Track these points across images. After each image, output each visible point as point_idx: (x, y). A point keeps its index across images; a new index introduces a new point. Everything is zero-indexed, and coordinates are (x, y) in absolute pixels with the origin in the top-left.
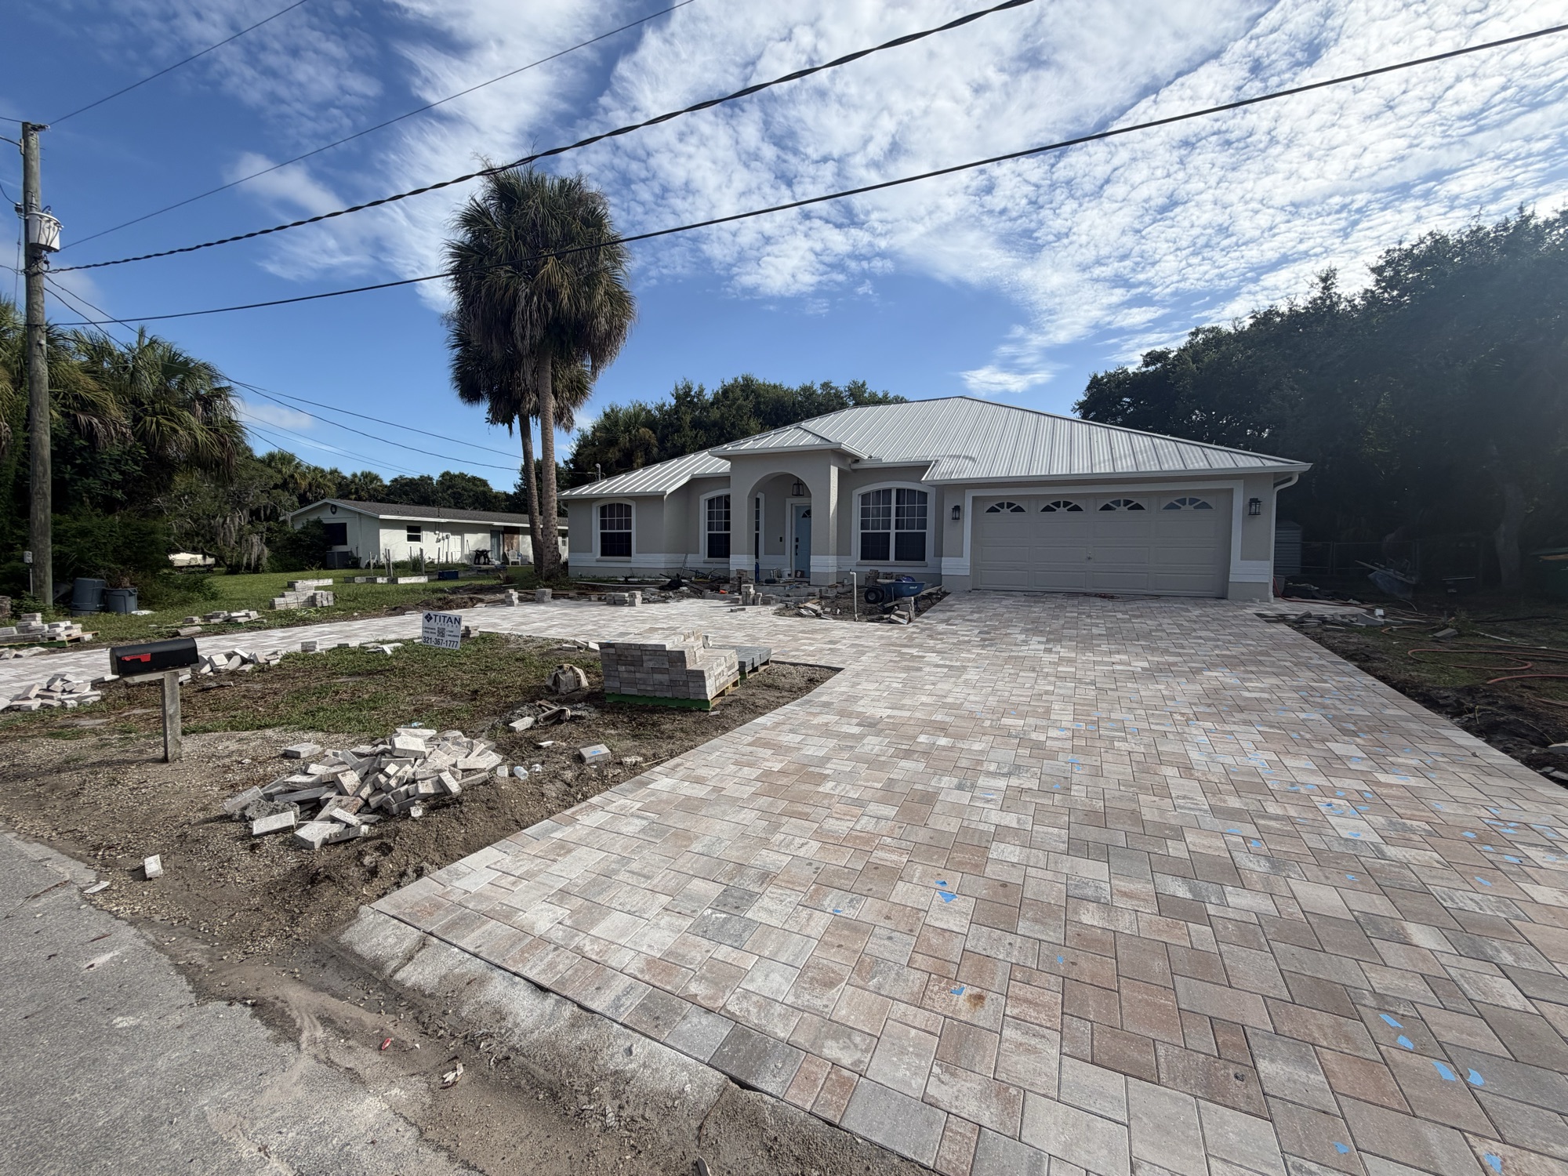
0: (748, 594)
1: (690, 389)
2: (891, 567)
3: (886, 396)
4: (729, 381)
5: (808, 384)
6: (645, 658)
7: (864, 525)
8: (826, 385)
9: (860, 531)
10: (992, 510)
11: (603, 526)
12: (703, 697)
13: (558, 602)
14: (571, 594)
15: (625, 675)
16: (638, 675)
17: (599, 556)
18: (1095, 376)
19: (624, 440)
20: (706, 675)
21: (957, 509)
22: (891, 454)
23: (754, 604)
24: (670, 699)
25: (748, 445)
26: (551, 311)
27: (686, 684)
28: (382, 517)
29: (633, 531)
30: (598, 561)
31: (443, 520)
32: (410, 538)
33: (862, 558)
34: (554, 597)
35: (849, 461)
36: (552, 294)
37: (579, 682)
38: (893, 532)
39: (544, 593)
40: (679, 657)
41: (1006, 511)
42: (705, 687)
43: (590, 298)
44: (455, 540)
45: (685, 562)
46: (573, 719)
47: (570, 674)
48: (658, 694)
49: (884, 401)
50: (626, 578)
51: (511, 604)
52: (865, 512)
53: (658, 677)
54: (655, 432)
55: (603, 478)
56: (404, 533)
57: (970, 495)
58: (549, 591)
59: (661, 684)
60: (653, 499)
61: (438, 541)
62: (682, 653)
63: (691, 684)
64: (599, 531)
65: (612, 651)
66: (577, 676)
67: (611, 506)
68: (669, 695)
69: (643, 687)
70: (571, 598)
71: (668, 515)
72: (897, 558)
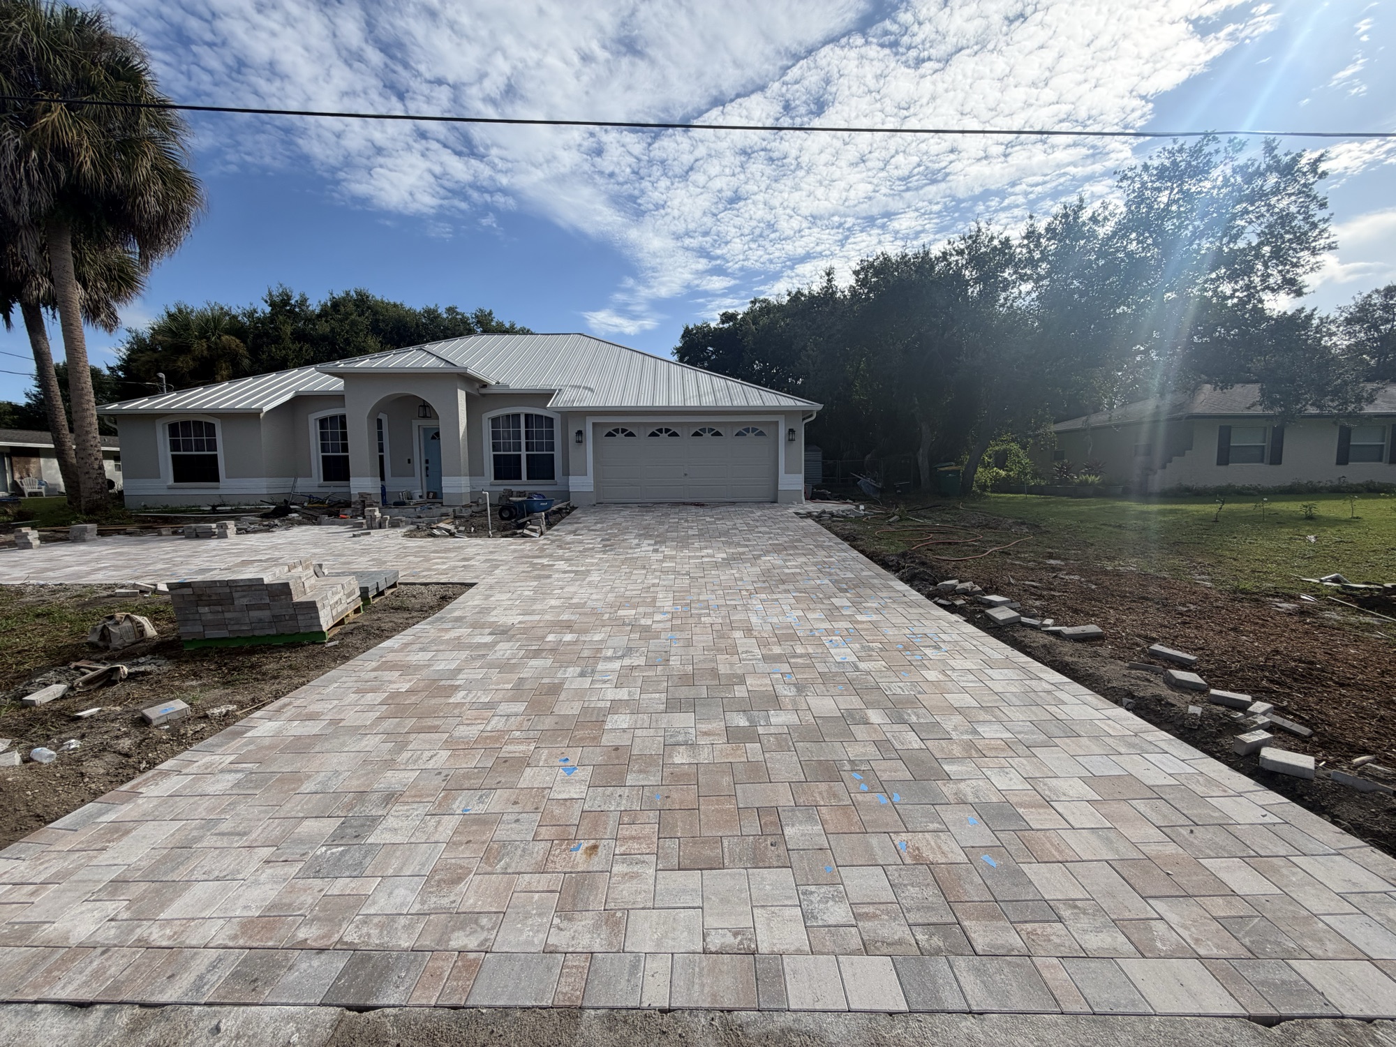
0: (373, 518)
1: (289, 298)
2: (524, 485)
3: (512, 326)
4: (339, 294)
5: (432, 307)
6: (236, 595)
7: (495, 447)
8: (451, 310)
9: (492, 453)
10: (609, 434)
11: (175, 446)
12: (316, 629)
13: (108, 539)
14: (129, 529)
15: (210, 617)
16: (228, 615)
17: (171, 482)
18: (687, 328)
19: (200, 347)
20: (319, 605)
21: (580, 433)
22: (518, 382)
23: (380, 527)
24: (273, 636)
25: (363, 363)
26: (63, 176)
27: (294, 617)
29: (220, 453)
30: (170, 488)
33: (495, 479)
34: (101, 533)
35: (477, 385)
37: (142, 631)
38: (524, 453)
39: (85, 530)
40: (283, 590)
41: (620, 435)
42: (318, 618)
43: (128, 169)
45: (294, 487)
46: (131, 677)
47: (127, 624)
48: (257, 633)
49: (511, 331)
50: (214, 507)
51: (28, 545)
52: (495, 435)
53: (255, 614)
54: (244, 341)
55: (170, 390)
57: (590, 421)
58: (92, 527)
59: (260, 621)
60: (250, 416)
62: (287, 585)
63: (299, 617)
64: (169, 454)
65: (188, 591)
66: (140, 627)
67: (186, 424)
68: (274, 632)
69: (236, 627)
70: (130, 534)
71: (267, 438)
72: (528, 478)
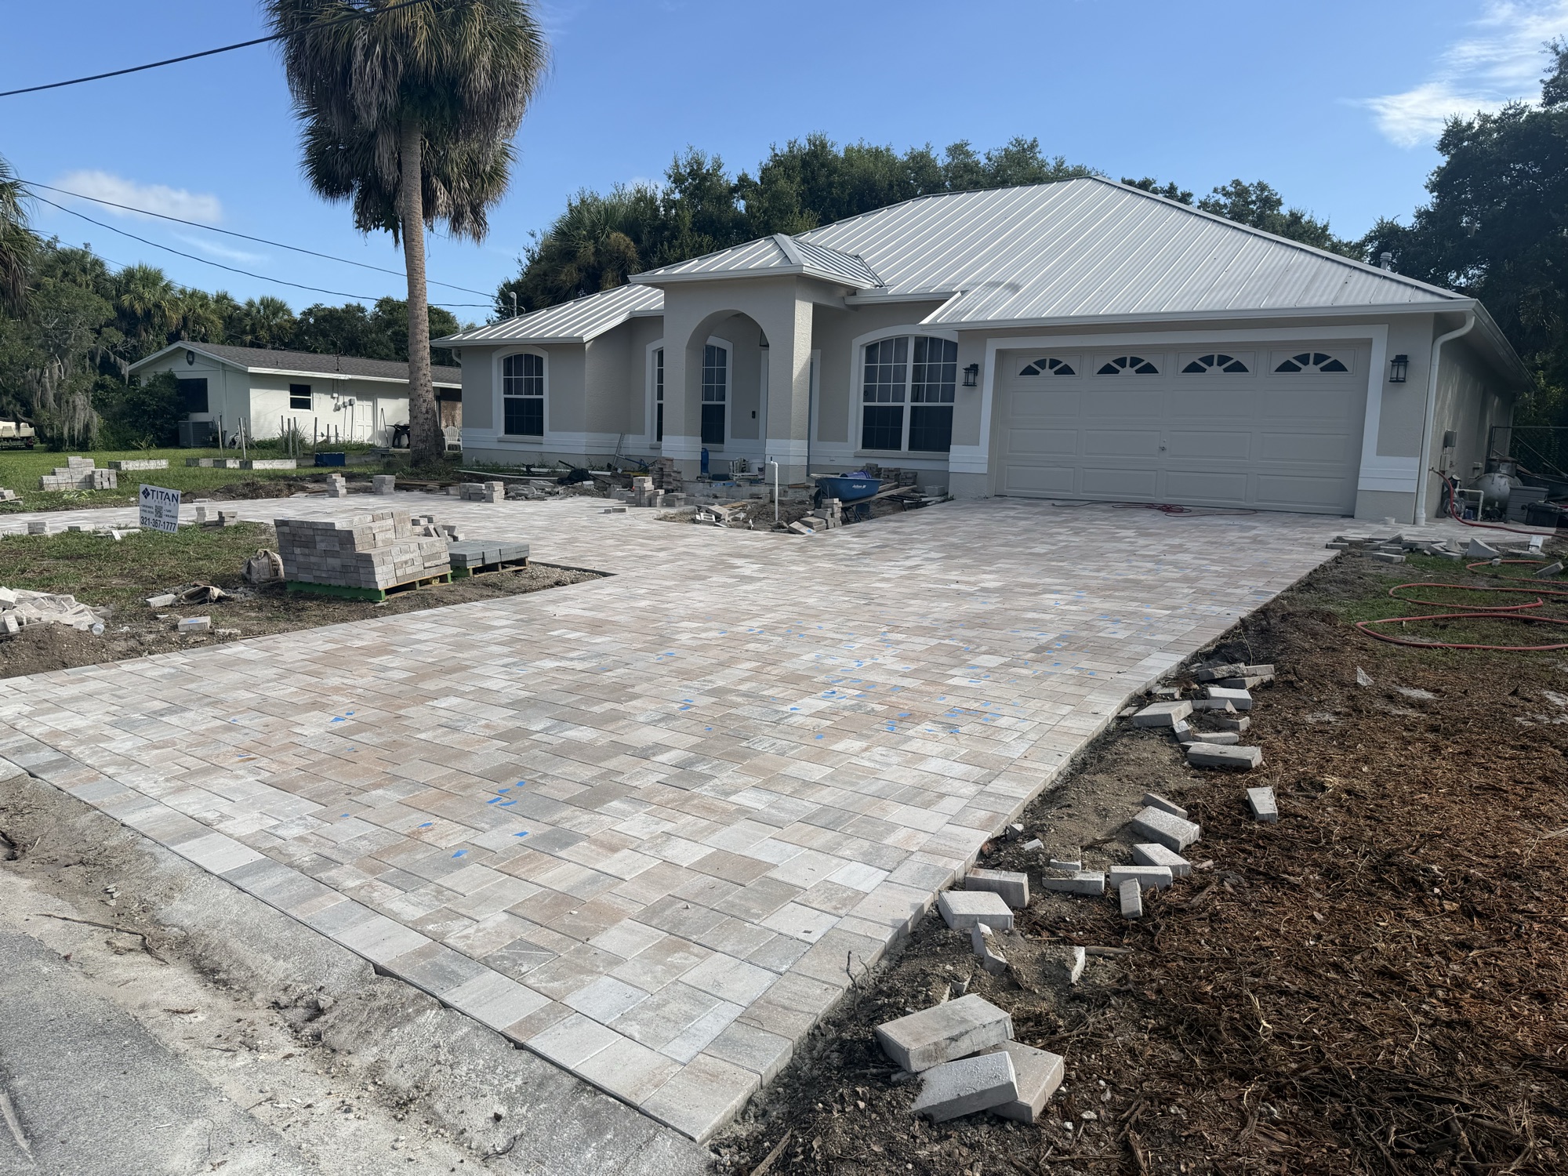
0: (642, 491)
1: (700, 164)
2: (903, 458)
3: (1059, 168)
5: (920, 148)
6: (318, 538)
7: (868, 394)
8: (957, 150)
9: (862, 404)
10: (1029, 371)
11: (508, 389)
12: (373, 587)
13: (403, 494)
14: (431, 485)
15: (301, 559)
16: (313, 559)
17: (502, 433)
19: (587, 251)
20: (376, 560)
21: (974, 369)
22: (902, 283)
23: (650, 505)
24: (344, 588)
27: (357, 569)
28: (251, 370)
29: (546, 397)
30: (500, 441)
31: (343, 377)
32: (295, 404)
33: (864, 446)
34: (399, 487)
35: (843, 292)
36: (403, 39)
37: (277, 571)
38: (907, 405)
39: (383, 481)
40: (347, 538)
41: (1047, 373)
42: (374, 573)
44: (362, 409)
47: (265, 560)
48: (333, 582)
50: (528, 467)
51: (334, 494)
52: (870, 374)
53: (330, 561)
54: (637, 240)
56: (286, 396)
57: (992, 346)
58: (390, 479)
59: (334, 570)
60: (570, 348)
61: (337, 409)
62: (350, 533)
63: (361, 571)
64: (503, 396)
65: (286, 529)
66: (274, 563)
67: (518, 357)
68: (343, 583)
69: (318, 573)
70: (429, 491)
71: (592, 372)
72: (912, 447)
